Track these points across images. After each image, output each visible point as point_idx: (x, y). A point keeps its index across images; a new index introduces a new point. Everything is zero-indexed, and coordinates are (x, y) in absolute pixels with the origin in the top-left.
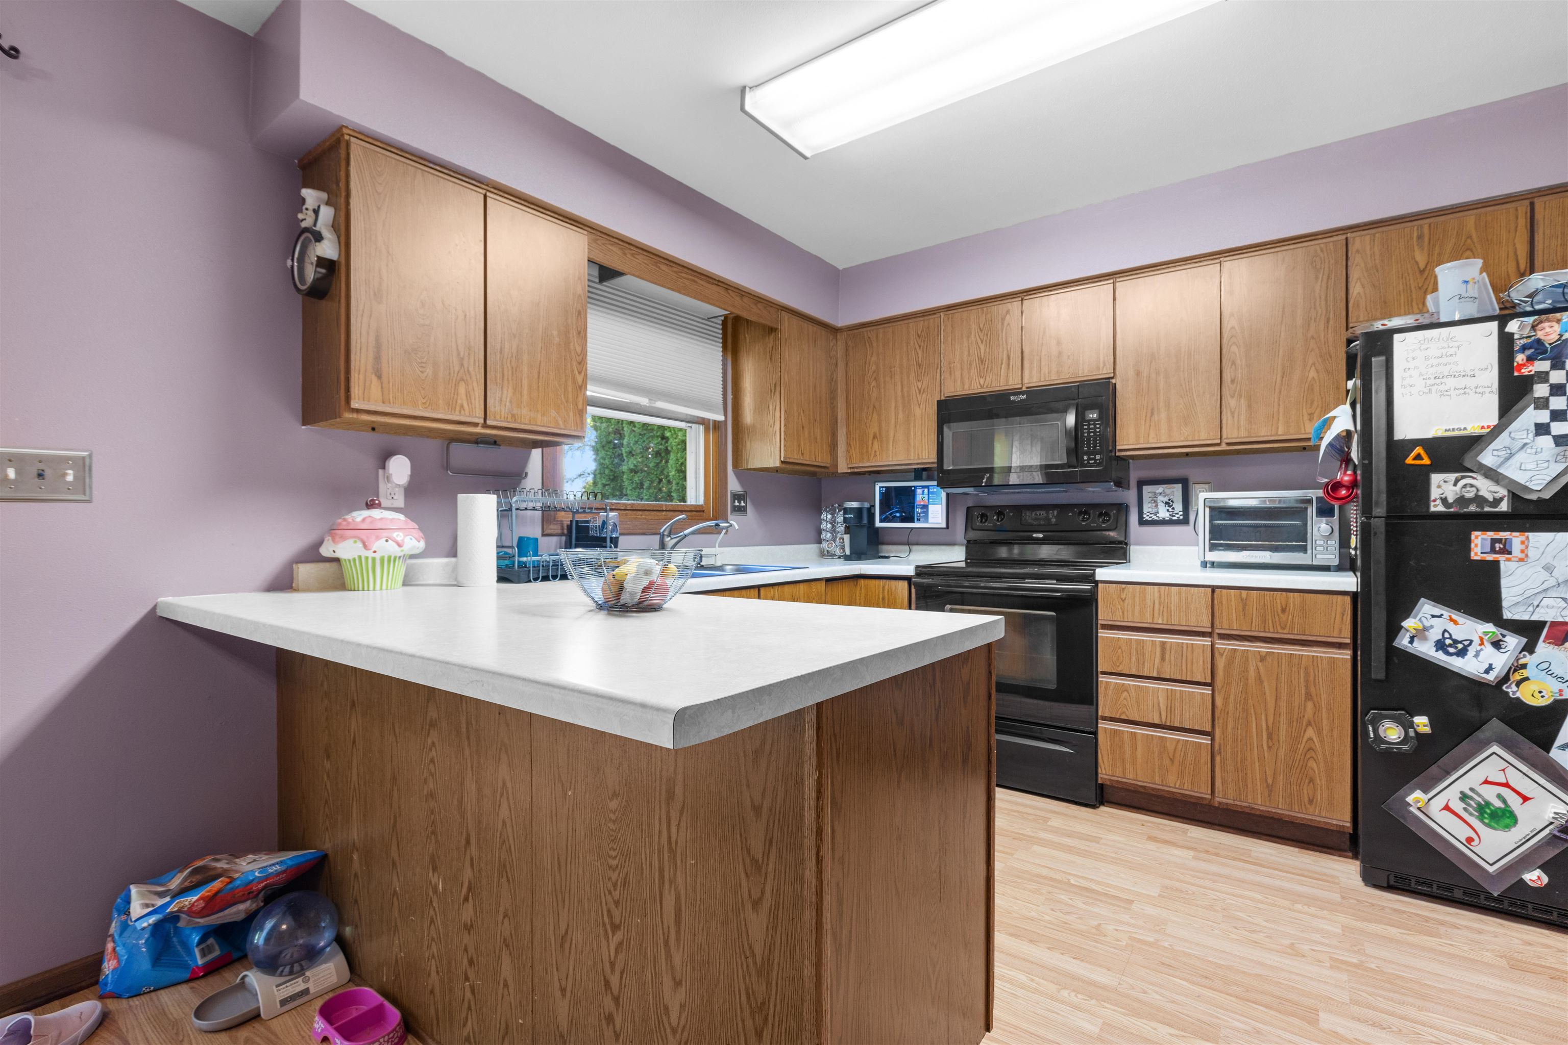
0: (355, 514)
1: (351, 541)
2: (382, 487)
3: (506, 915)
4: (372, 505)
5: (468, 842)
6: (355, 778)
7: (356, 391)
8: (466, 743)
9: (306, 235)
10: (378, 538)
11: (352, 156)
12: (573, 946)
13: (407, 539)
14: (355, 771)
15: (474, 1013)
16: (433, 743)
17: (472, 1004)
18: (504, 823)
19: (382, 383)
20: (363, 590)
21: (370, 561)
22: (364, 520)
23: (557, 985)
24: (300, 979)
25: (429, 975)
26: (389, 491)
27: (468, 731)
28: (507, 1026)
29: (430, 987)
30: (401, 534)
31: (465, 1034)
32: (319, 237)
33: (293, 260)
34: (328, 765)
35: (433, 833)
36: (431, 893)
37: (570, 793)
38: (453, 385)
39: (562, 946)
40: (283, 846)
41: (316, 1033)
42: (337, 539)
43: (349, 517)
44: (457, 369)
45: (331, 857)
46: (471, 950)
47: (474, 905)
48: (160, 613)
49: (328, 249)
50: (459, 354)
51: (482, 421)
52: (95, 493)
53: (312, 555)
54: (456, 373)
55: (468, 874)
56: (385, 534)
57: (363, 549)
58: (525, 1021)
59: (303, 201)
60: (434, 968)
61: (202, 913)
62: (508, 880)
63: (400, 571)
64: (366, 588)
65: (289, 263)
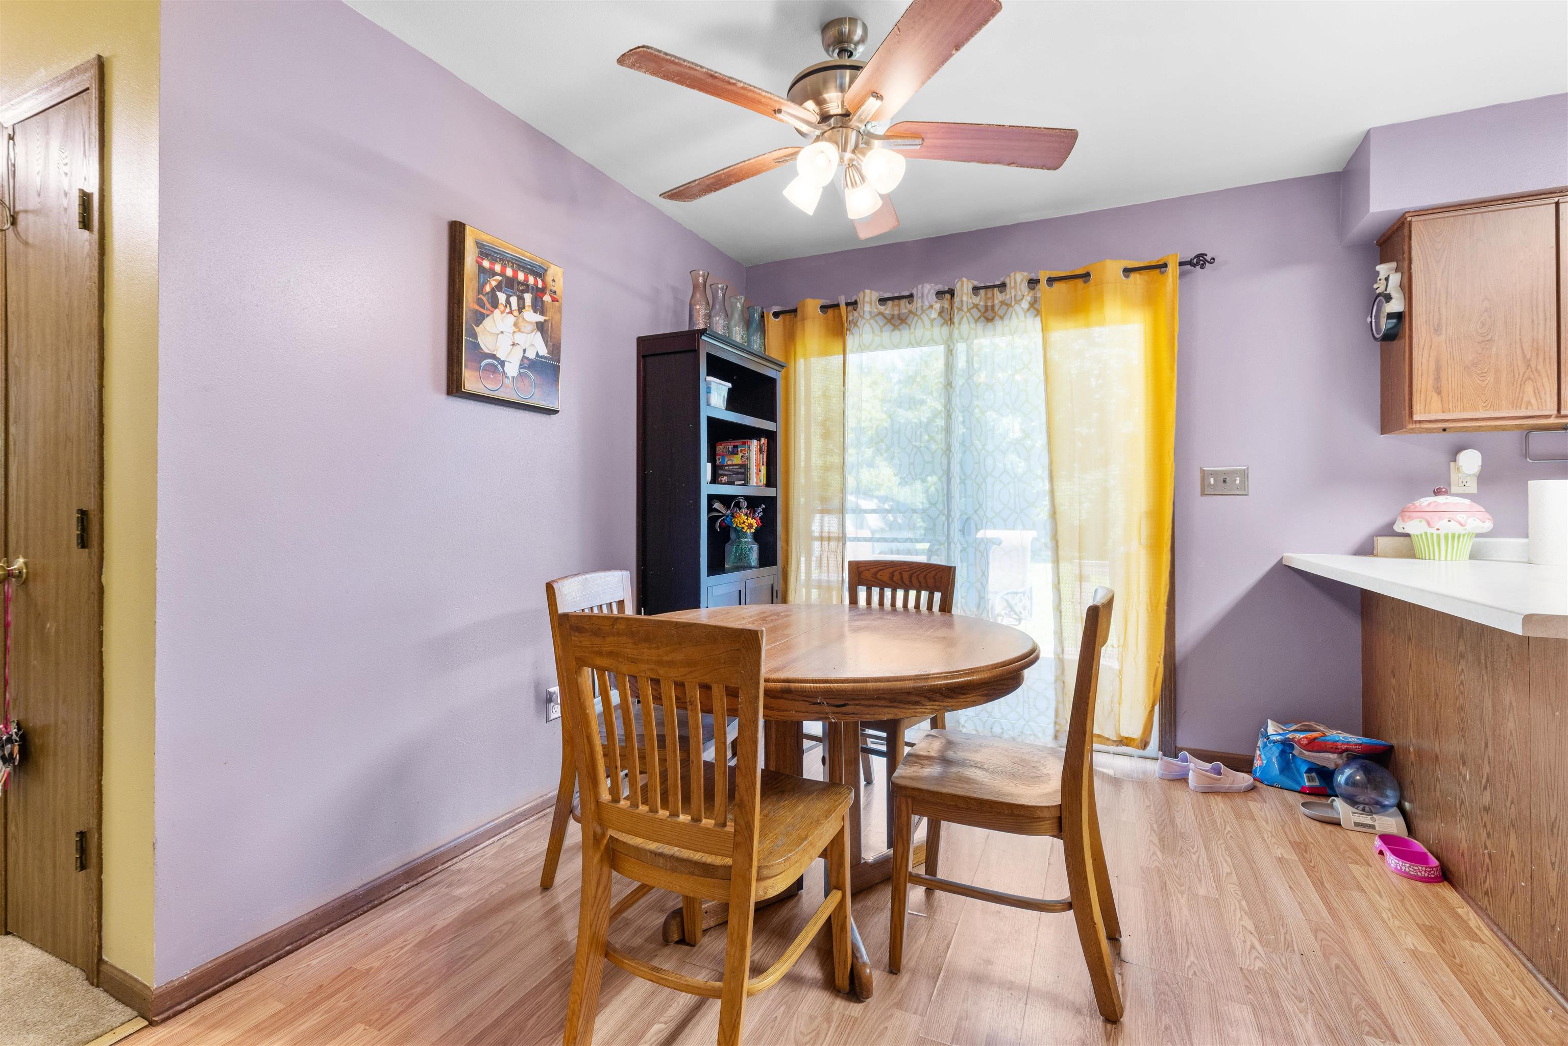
0: (1423, 500)
1: (1418, 521)
2: (1454, 477)
3: (1512, 803)
4: (1438, 493)
5: (1486, 745)
6: (1411, 692)
7: (1417, 407)
8: (1485, 671)
9: (1380, 298)
10: (1441, 519)
11: (1413, 232)
12: (1560, 831)
13: (1470, 521)
14: (1411, 687)
15: (1491, 873)
16: (1463, 670)
17: (1490, 866)
18: (1511, 733)
19: (1442, 398)
20: (1430, 559)
21: (1435, 536)
22: (1429, 504)
23: (1548, 861)
24: (1369, 817)
25: (1461, 842)
26: (1460, 480)
27: (1486, 663)
28: (1514, 886)
29: (1461, 851)
30: (1465, 516)
31: (1485, 889)
32: (1388, 298)
33: (1371, 317)
34: (1393, 681)
35: (1463, 736)
36: (1461, 781)
37: (1557, 714)
38: (1518, 385)
39: (1552, 830)
40: (1365, 735)
41: (1376, 847)
42: (1406, 519)
43: (1417, 503)
44: (1522, 371)
45: (1396, 748)
46: (1489, 826)
47: (1491, 793)
48: (1284, 563)
49: (1396, 306)
50: (1524, 356)
51: (1555, 412)
52: (1250, 490)
53: (1388, 531)
54: (1521, 374)
55: (1486, 769)
56: (1447, 515)
57: (1427, 527)
58: (1526, 885)
59: (1378, 273)
60: (1463, 837)
61: (1305, 747)
62: (1514, 776)
63: (1466, 546)
64: (1432, 558)
65: (1369, 319)
